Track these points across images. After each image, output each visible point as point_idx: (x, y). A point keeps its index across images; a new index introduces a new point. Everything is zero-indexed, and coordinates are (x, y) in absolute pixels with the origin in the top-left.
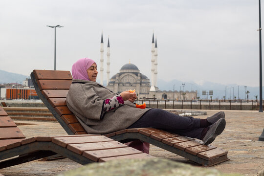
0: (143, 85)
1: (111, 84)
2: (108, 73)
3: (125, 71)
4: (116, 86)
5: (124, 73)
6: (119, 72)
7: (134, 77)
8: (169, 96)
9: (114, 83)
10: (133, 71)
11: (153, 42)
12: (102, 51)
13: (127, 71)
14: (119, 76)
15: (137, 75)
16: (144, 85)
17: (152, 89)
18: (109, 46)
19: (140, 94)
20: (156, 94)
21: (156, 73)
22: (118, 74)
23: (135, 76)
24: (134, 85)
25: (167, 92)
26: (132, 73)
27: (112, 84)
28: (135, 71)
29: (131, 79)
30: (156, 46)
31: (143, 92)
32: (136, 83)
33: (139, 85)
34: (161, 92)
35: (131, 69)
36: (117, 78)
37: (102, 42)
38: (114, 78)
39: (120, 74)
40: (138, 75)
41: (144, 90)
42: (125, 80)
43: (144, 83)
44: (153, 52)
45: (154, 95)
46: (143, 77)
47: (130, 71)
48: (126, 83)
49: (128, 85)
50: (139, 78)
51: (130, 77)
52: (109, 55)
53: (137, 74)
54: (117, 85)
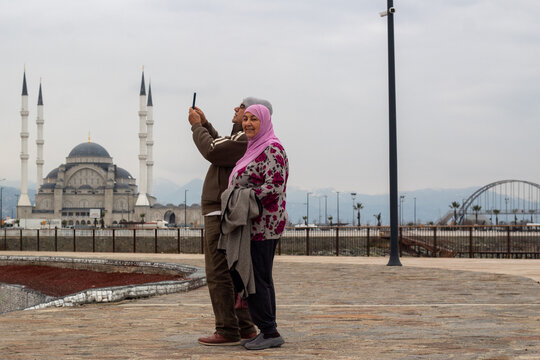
0: (119, 191)
1: (45, 191)
2: (40, 164)
3: (78, 160)
4: (58, 195)
5: (77, 164)
6: (65, 163)
7: (99, 174)
8: (181, 217)
9: (53, 187)
10: (96, 160)
11: (143, 93)
12: (24, 114)
13: (84, 160)
14: (65, 172)
15: (106, 170)
16: (123, 191)
17: (142, 201)
18: (40, 102)
19: (114, 212)
20: (148, 212)
21: (149, 165)
22: (62, 166)
23: (103, 172)
24: (100, 192)
25: (175, 207)
26: (95, 164)
27: (49, 191)
28: (102, 160)
29: (93, 179)
30: (150, 103)
31: (120, 209)
32: (104, 188)
33: (112, 191)
34: (163, 207)
35: (91, 155)
36: (61, 176)
37: (25, 92)
38: (53, 175)
39: (68, 167)
40: (110, 169)
41: (123, 202)
42: (78, 182)
43: (124, 187)
44: (141, 115)
45: (143, 216)
46: (120, 174)
47: (90, 160)
48: (81, 188)
49: (85, 191)
50: (111, 175)
51: (90, 173)
52: (40, 123)
53: (105, 167)
54: (61, 191)
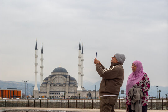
0: (71, 85)
1: (44, 85)
2: (42, 75)
3: (56, 74)
4: (48, 86)
5: (55, 75)
6: (51, 75)
7: (63, 79)
8: (93, 95)
9: (46, 83)
10: (62, 74)
11: (80, 49)
12: (36, 57)
13: (58, 74)
14: (51, 78)
15: (66, 77)
16: (72, 85)
17: (79, 89)
18: (42, 52)
19: (69, 93)
20: (82, 93)
21: (82, 76)
22: (50, 76)
23: (65, 78)
24: (64, 85)
25: (91, 91)
26: (62, 75)
27: (45, 85)
28: (65, 74)
29: (61, 80)
30: (82, 53)
31: (71, 92)
32: (65, 84)
33: (68, 85)
34: (87, 91)
35: (60, 72)
36: (49, 79)
37: (36, 49)
38: (47, 79)
39: (52, 76)
40: (67, 77)
41: (72, 89)
42: (56, 82)
43: (73, 84)
44: (79, 57)
45: (79, 94)
46: (71, 79)
47: (60, 73)
48: (57, 84)
49: (58, 85)
50: (68, 79)
51: (60, 78)
52: (42, 60)
53: (66, 76)
54: (49, 85)
